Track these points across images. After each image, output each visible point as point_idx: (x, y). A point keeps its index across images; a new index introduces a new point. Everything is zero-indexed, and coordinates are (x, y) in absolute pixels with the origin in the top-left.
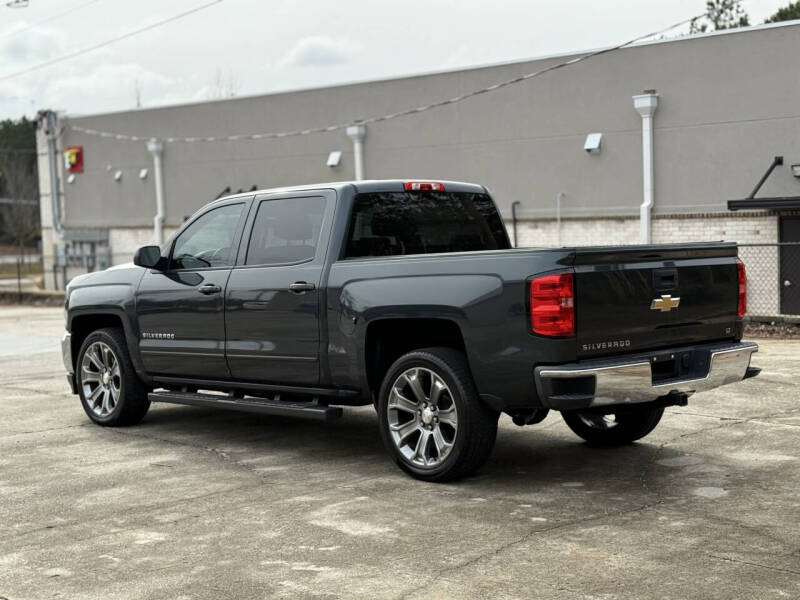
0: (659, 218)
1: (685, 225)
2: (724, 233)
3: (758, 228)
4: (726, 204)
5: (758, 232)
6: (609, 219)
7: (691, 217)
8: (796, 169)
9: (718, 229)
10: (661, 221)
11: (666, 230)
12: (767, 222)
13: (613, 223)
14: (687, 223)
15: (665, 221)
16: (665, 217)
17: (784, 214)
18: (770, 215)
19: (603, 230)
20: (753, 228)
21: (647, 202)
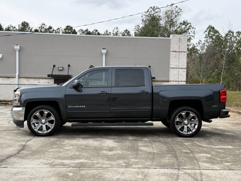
0: (20, 78)
1: (28, 80)
2: (40, 82)
3: (49, 81)
4: (47, 76)
5: (49, 83)
6: (5, 77)
7: (31, 78)
8: (59, 68)
9: (38, 81)
10: (21, 79)
11: (22, 81)
12: (51, 80)
13: (6, 79)
14: (29, 79)
15: (23, 79)
16: (23, 78)
17: (56, 78)
18: (52, 78)
19: (2, 80)
20: (48, 81)
21: (17, 74)
